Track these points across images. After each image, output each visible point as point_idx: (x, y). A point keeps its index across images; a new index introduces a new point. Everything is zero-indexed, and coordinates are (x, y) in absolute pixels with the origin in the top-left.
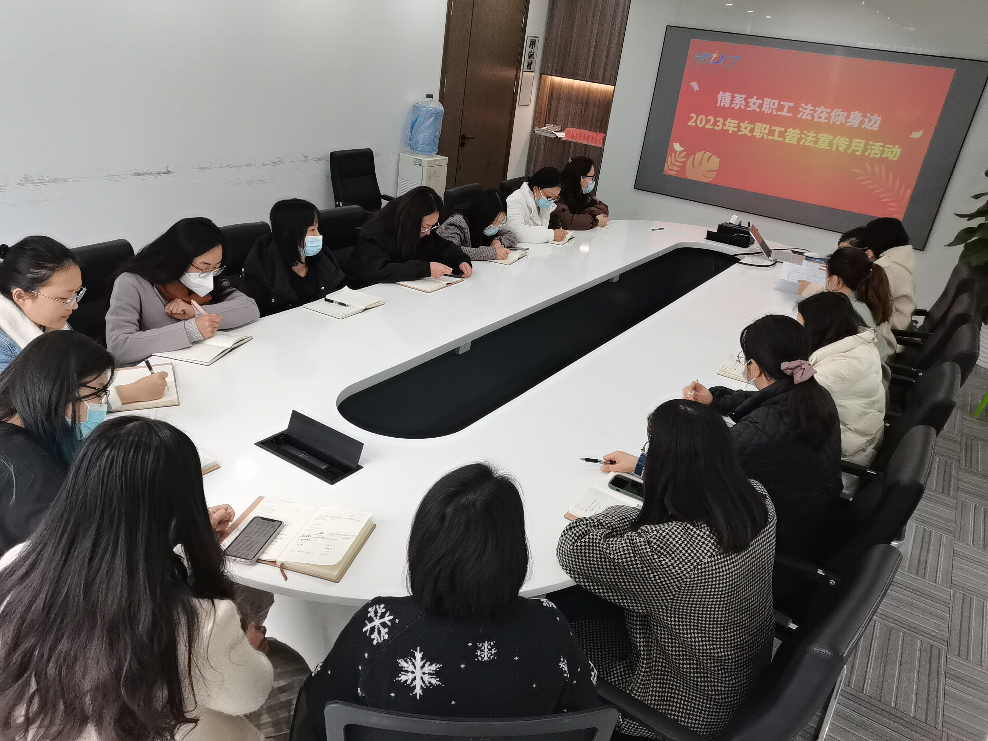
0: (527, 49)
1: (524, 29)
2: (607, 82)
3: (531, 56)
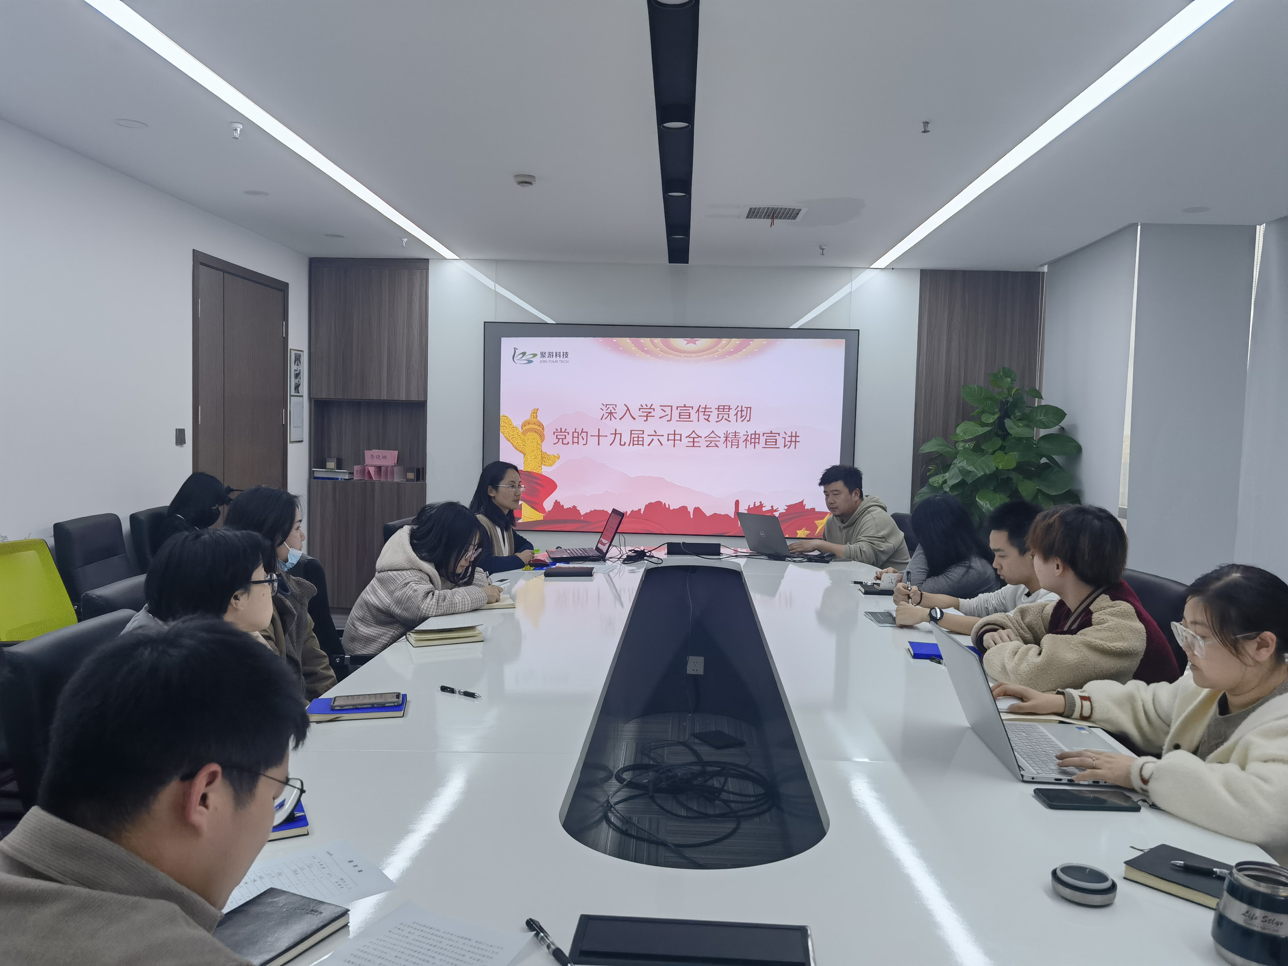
0: (292, 367)
1: (286, 340)
2: (414, 397)
3: (297, 375)
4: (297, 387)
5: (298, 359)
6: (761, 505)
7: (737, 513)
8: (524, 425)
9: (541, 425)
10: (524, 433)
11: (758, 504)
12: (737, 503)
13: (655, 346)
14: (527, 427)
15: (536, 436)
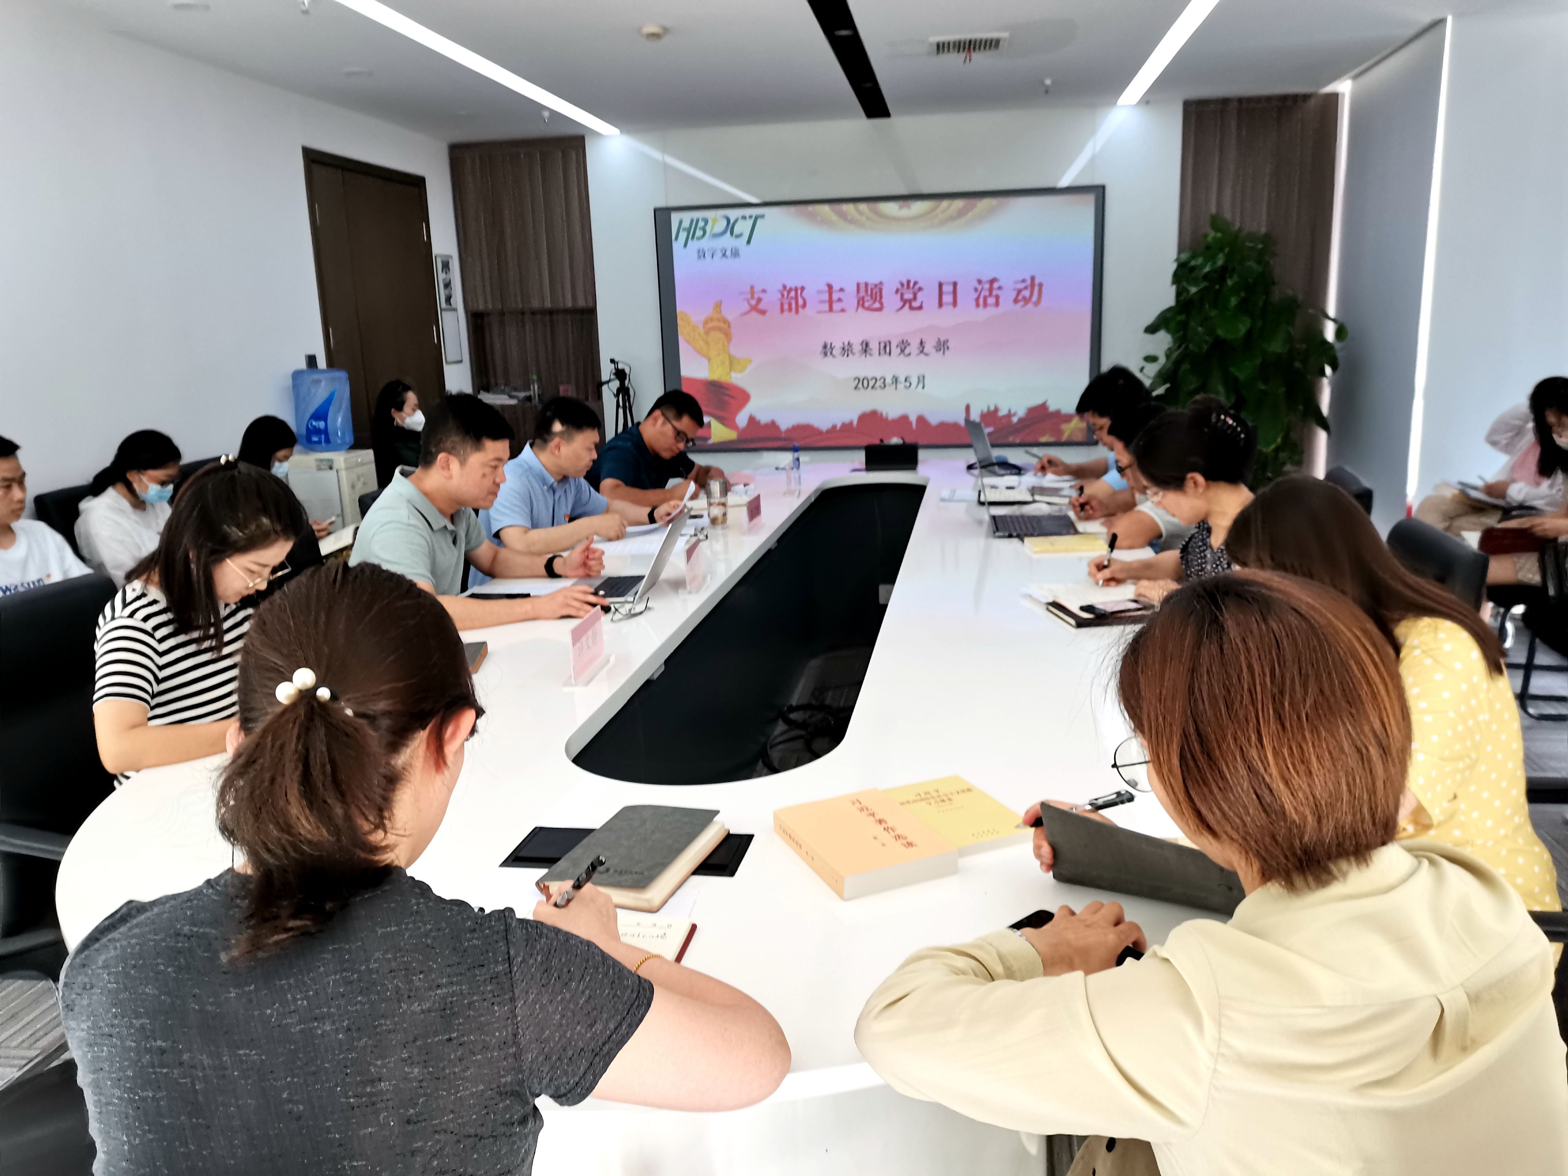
0: (440, 277)
1: (429, 245)
2: (581, 303)
3: (447, 285)
4: (448, 299)
5: (446, 266)
6: (996, 410)
7: (967, 420)
8: (706, 322)
9: (725, 321)
10: (707, 333)
11: (992, 408)
12: (968, 408)
13: (861, 213)
14: (711, 325)
15: (720, 335)
